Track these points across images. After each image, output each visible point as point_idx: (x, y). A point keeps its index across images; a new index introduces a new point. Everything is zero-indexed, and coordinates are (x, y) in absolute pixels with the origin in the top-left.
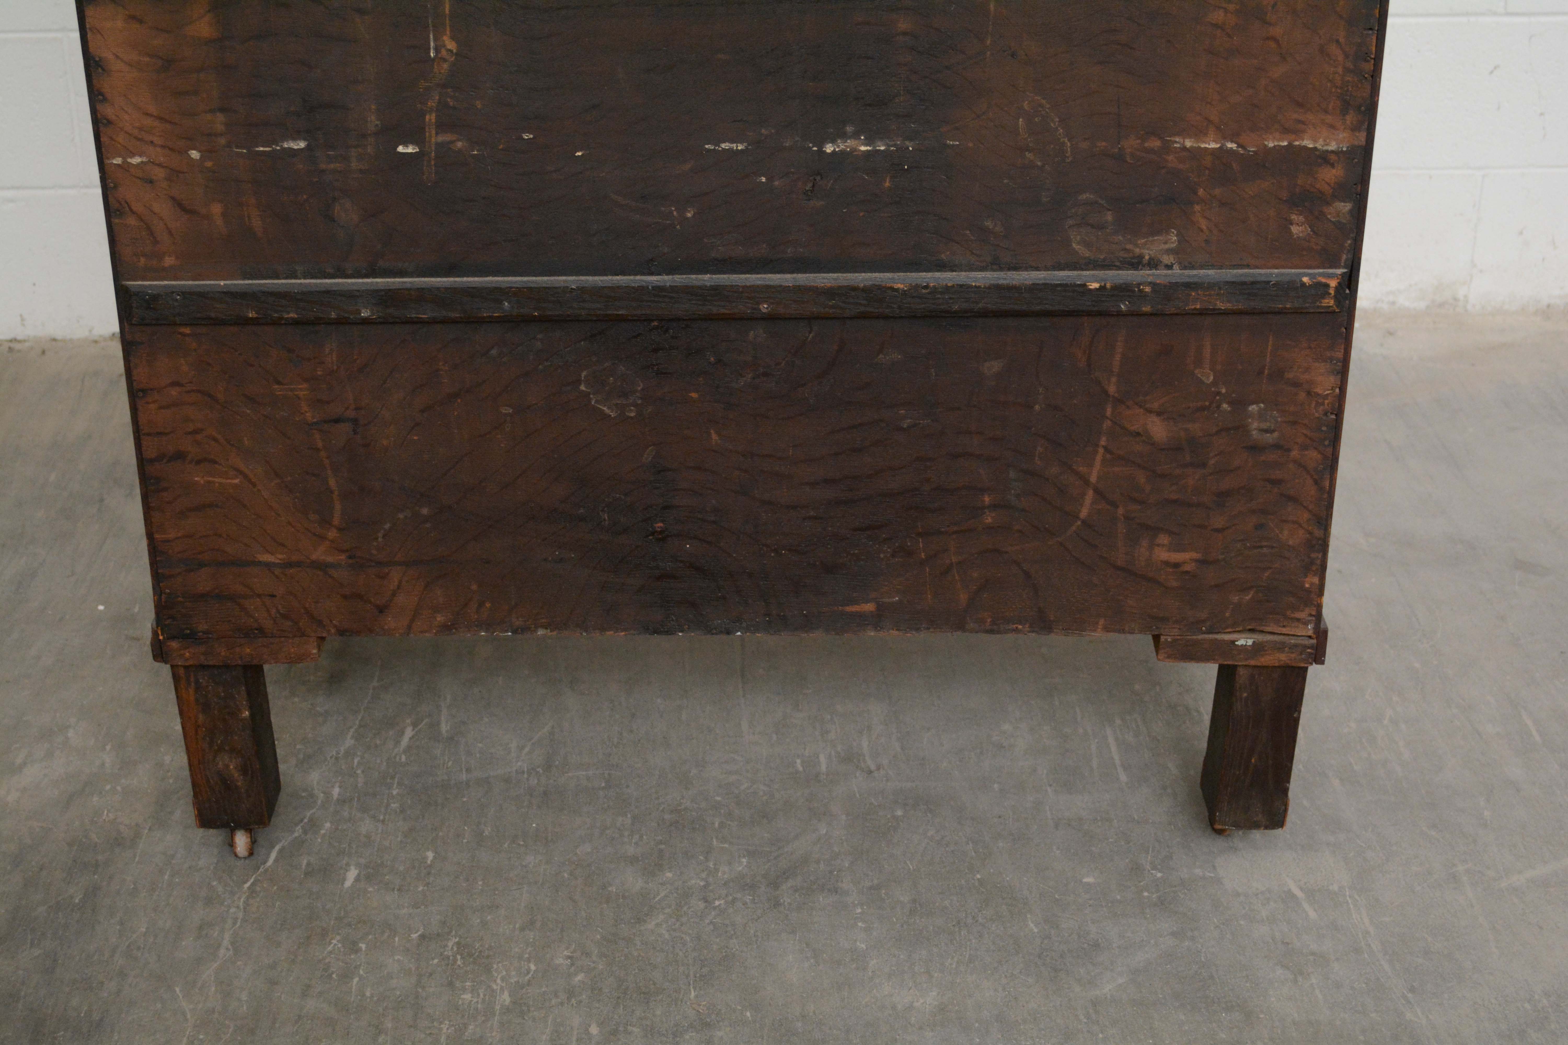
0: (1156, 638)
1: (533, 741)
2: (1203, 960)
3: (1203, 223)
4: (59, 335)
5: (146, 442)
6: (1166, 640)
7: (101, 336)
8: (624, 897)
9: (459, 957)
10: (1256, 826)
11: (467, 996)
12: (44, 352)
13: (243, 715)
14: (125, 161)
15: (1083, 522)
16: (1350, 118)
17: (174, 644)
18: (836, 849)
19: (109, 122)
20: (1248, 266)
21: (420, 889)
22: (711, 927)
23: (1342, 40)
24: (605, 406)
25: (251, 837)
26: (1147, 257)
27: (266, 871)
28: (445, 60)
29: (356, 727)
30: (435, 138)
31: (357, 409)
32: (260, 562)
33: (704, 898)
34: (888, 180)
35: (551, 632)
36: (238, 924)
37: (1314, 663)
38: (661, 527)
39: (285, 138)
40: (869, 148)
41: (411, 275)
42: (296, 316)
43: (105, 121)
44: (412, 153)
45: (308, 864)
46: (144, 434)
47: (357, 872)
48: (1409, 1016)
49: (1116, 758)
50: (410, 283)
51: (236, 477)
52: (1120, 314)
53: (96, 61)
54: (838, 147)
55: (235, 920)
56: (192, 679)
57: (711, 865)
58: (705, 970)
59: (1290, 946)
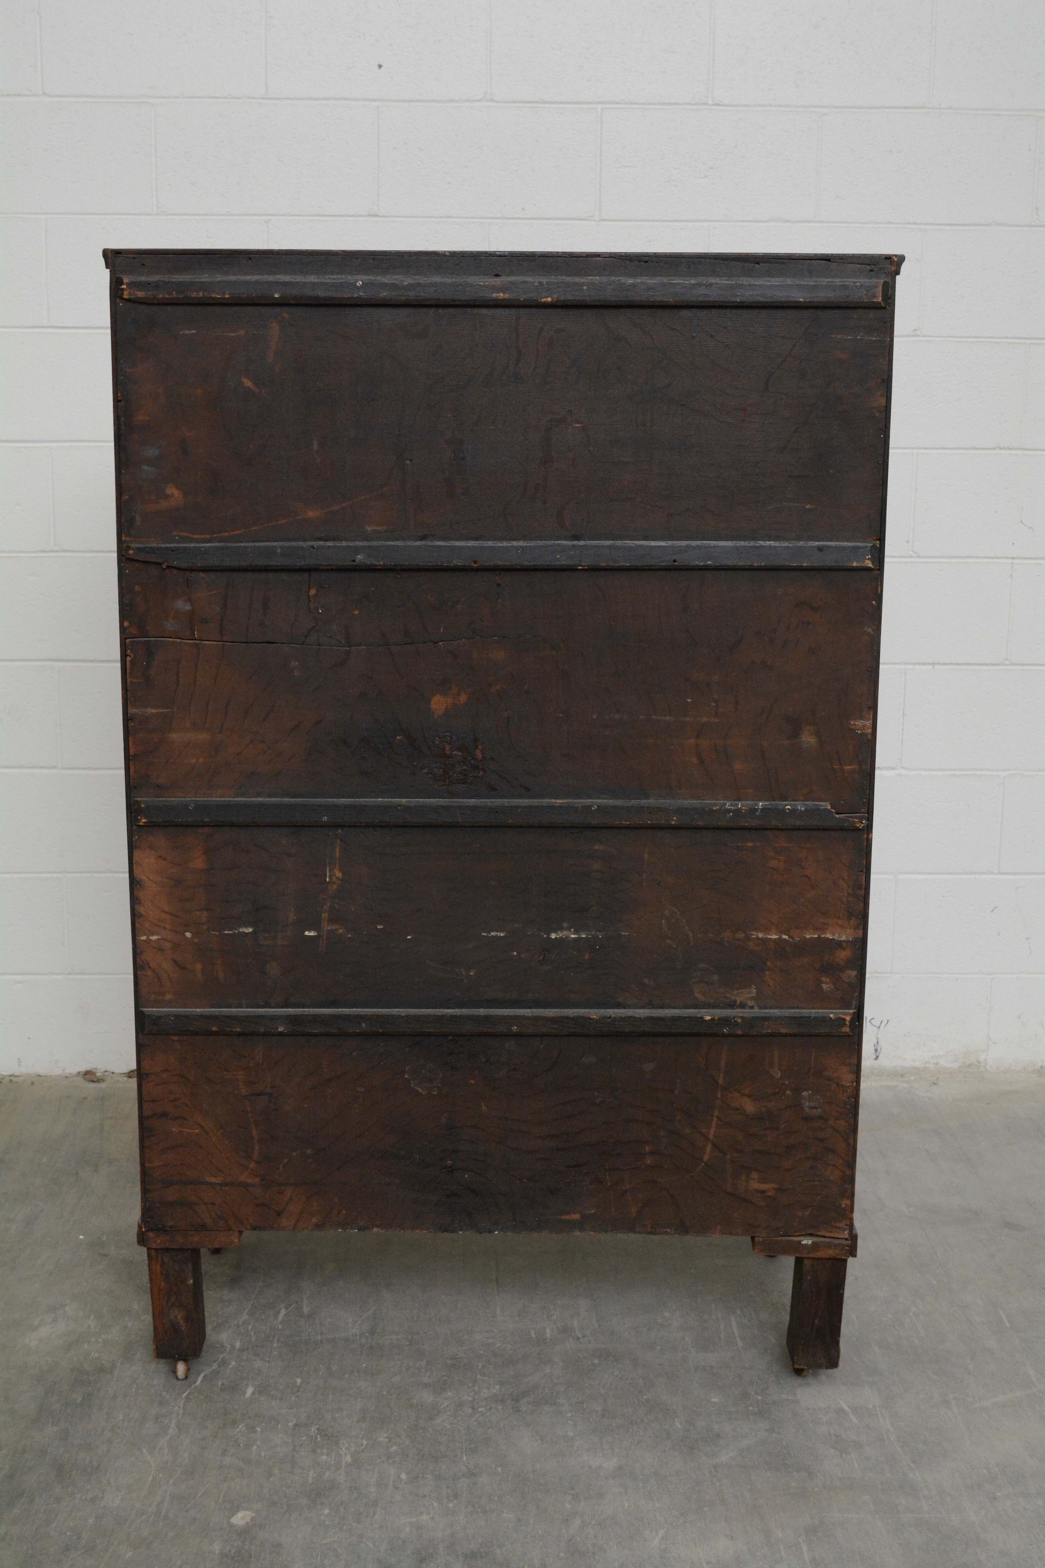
0: (753, 1238)
1: (362, 1318)
2: (784, 1444)
3: (771, 983)
4: (42, 1072)
5: (145, 1106)
6: (759, 1240)
7: (70, 1074)
8: (422, 1405)
9: (319, 1436)
10: (820, 1366)
11: (324, 1457)
12: (33, 1083)
13: (189, 1283)
14: (148, 938)
15: (706, 1164)
16: (853, 921)
17: (151, 1234)
18: (556, 1381)
19: (141, 916)
20: (798, 1008)
21: (294, 1399)
22: (477, 1422)
23: (846, 878)
24: (419, 1088)
25: (187, 1365)
26: (739, 1002)
27: (196, 1388)
28: (335, 883)
29: (249, 1308)
30: (327, 927)
31: (272, 1087)
32: (208, 1182)
33: (472, 1407)
34: (587, 955)
35: (382, 1230)
36: (180, 1417)
37: (850, 1257)
38: (451, 1164)
39: (240, 926)
40: (576, 936)
41: (309, 1007)
42: (240, 1030)
43: (139, 915)
44: (313, 936)
45: (223, 1384)
46: (145, 1101)
47: (253, 1389)
48: (911, 1475)
49: (736, 1332)
50: (308, 1011)
51: (197, 1129)
52: (724, 1035)
53: (137, 881)
54: (559, 935)
55: (178, 1414)
56: (160, 1258)
57: (476, 1388)
58: (472, 1446)
59: (839, 1437)
